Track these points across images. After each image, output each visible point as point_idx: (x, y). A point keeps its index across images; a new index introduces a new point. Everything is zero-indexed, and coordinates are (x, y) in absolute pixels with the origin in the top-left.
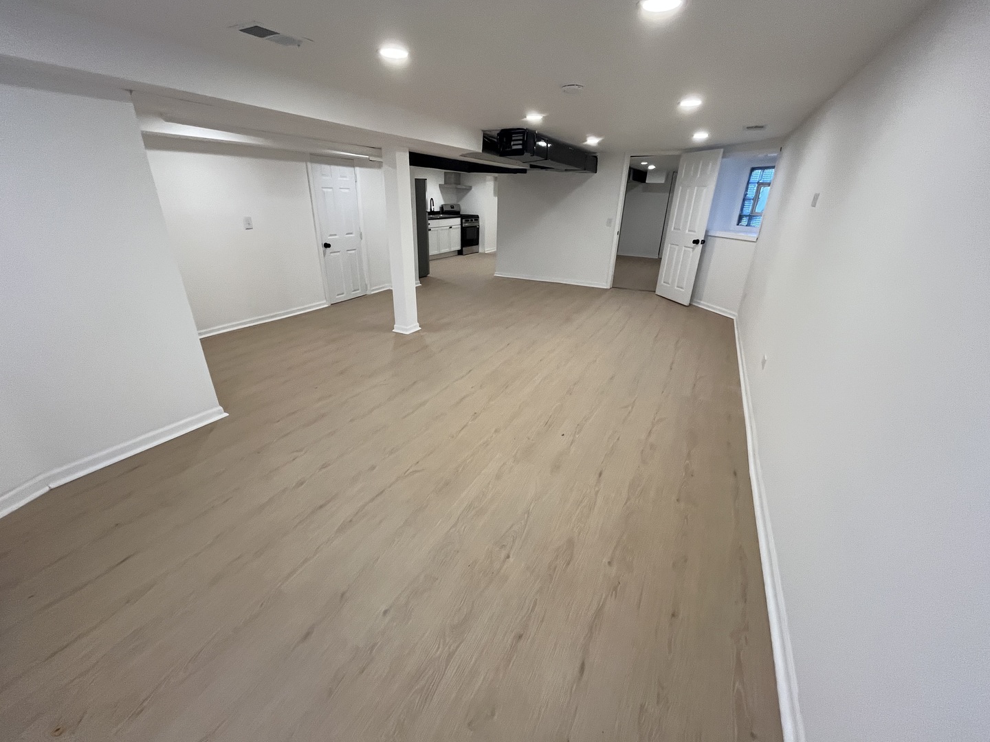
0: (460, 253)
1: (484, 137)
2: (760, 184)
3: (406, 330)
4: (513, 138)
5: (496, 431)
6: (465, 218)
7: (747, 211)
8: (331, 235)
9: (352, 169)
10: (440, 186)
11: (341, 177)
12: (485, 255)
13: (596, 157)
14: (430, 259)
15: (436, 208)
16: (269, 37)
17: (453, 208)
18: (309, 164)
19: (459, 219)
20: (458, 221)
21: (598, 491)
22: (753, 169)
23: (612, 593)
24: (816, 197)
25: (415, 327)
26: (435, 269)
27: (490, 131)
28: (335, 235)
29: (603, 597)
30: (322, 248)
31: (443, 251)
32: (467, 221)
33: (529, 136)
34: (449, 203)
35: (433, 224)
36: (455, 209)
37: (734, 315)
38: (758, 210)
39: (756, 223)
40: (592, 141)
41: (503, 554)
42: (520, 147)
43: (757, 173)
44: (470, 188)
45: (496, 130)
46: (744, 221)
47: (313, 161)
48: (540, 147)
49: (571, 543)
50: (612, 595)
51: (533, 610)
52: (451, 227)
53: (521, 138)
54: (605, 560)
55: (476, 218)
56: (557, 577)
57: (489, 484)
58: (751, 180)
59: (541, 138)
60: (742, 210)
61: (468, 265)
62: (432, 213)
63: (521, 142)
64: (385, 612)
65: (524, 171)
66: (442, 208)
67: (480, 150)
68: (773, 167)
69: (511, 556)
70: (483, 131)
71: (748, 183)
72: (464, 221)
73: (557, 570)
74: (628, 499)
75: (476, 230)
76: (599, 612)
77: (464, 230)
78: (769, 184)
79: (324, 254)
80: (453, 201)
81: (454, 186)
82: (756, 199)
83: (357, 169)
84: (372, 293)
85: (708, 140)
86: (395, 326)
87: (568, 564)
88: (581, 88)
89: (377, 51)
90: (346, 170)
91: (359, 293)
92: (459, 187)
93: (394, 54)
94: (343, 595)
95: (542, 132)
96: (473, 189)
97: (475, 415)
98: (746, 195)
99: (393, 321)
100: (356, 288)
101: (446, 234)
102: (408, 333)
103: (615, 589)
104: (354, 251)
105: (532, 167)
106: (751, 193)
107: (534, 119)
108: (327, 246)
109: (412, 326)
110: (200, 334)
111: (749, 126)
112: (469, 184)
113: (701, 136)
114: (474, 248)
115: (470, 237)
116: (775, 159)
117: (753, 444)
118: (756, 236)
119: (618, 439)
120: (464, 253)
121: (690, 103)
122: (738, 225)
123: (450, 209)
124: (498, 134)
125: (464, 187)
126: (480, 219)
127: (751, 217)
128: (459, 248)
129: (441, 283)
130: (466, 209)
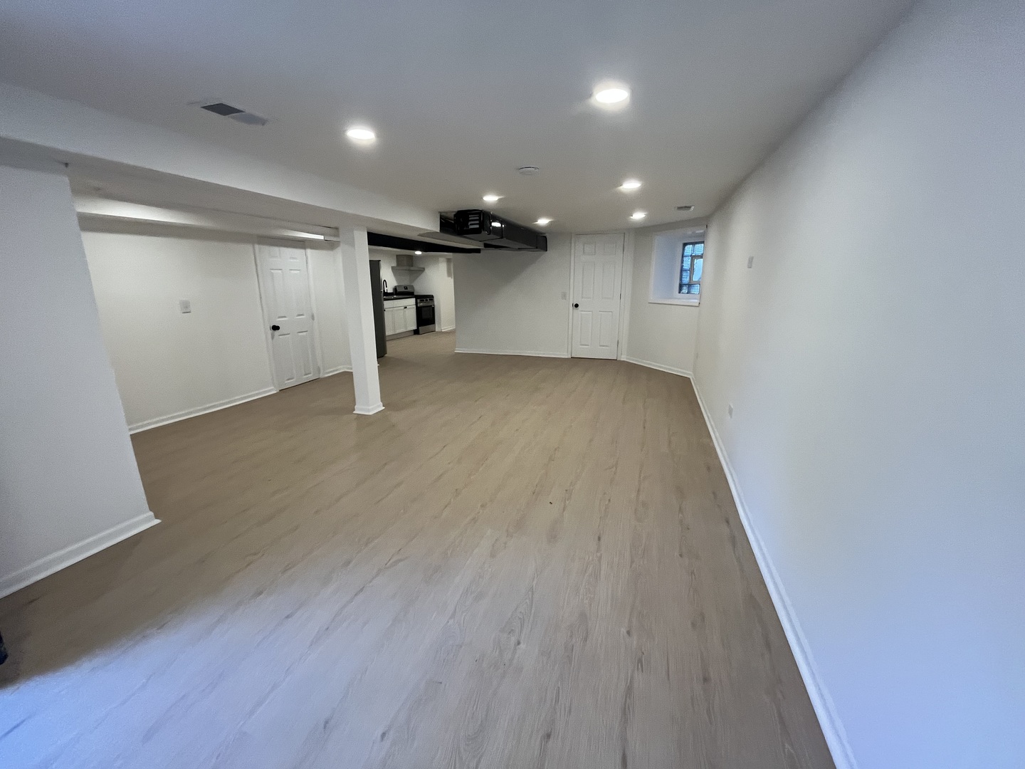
0: (416, 332)
1: (441, 218)
2: (693, 257)
3: (369, 411)
4: (470, 219)
5: (482, 506)
6: (420, 298)
7: (686, 280)
8: (279, 317)
9: (302, 251)
10: (393, 268)
11: (291, 258)
12: (441, 333)
13: (545, 237)
14: (387, 339)
15: (389, 289)
16: (234, 115)
17: (407, 289)
18: (257, 246)
19: (414, 299)
20: (412, 301)
21: (601, 557)
22: (685, 245)
23: (638, 666)
24: (751, 260)
25: (379, 406)
26: (391, 347)
27: (447, 213)
28: (285, 317)
29: (629, 674)
30: (270, 332)
31: (398, 331)
32: (422, 301)
33: (484, 216)
34: (401, 284)
35: (387, 304)
36: (409, 290)
37: (690, 374)
38: (695, 279)
39: (695, 290)
40: (543, 222)
41: (513, 639)
42: (478, 226)
43: (689, 249)
44: (423, 270)
45: (453, 212)
46: (685, 290)
47: (259, 243)
48: (494, 227)
49: (583, 617)
50: (638, 669)
51: (557, 701)
52: (406, 308)
53: (478, 218)
54: (624, 630)
55: (431, 298)
56: (576, 659)
57: (484, 563)
58: (685, 254)
59: (496, 219)
60: (681, 279)
61: (424, 344)
62: (386, 294)
63: (478, 222)
64: (383, 735)
65: (478, 251)
66: (395, 289)
67: (438, 230)
68: (703, 242)
69: (522, 641)
70: (440, 213)
71: (683, 256)
72: (418, 301)
73: (574, 651)
74: (632, 562)
75: (432, 310)
76: (629, 690)
77: (419, 311)
78: (701, 257)
79: (273, 337)
80: (406, 283)
81: (408, 268)
82: (692, 269)
83: (309, 251)
84: (326, 376)
85: (646, 220)
86: (356, 407)
87: (586, 640)
88: (537, 170)
89: (345, 131)
90: (298, 253)
91: (311, 377)
92: (412, 268)
93: (361, 135)
94: (327, 722)
95: (496, 213)
96: (426, 270)
97: (457, 492)
98: (682, 266)
99: (354, 402)
100: (307, 372)
101: (402, 314)
102: (371, 413)
103: (640, 661)
104: (305, 333)
105: (487, 246)
106: (687, 265)
107: (491, 199)
108: (275, 328)
109: (375, 405)
110: (130, 430)
111: (680, 206)
112: (422, 266)
113: (638, 216)
114: (431, 327)
115: (426, 316)
116: (704, 235)
117: (737, 491)
118: (697, 301)
119: (609, 500)
120: (421, 332)
121: (631, 186)
122: (680, 293)
123: (403, 290)
124: (455, 215)
125: (416, 269)
126: (435, 299)
127: (690, 285)
128: (414, 327)
129: (400, 363)
130: (420, 289)
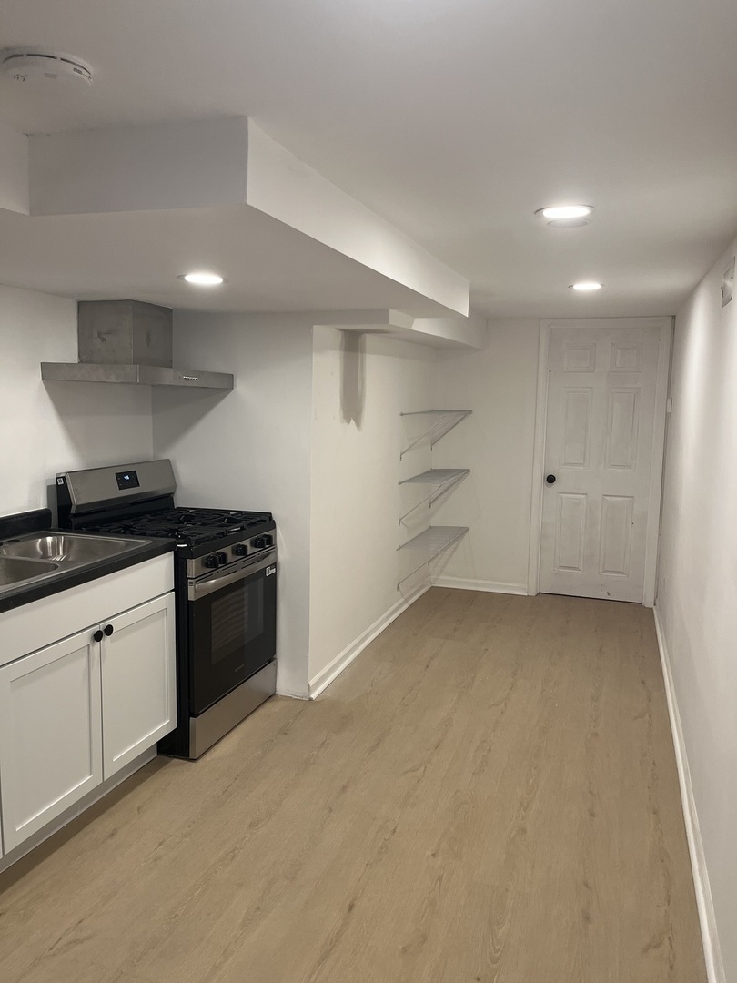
10: (51, 373)
17: (134, 481)
32: (215, 563)
36: (147, 486)
44: (225, 384)
55: (259, 528)
66: (60, 491)
92: (168, 377)
96: (241, 388)
123: (112, 492)
125: (194, 380)
128: (164, 724)
